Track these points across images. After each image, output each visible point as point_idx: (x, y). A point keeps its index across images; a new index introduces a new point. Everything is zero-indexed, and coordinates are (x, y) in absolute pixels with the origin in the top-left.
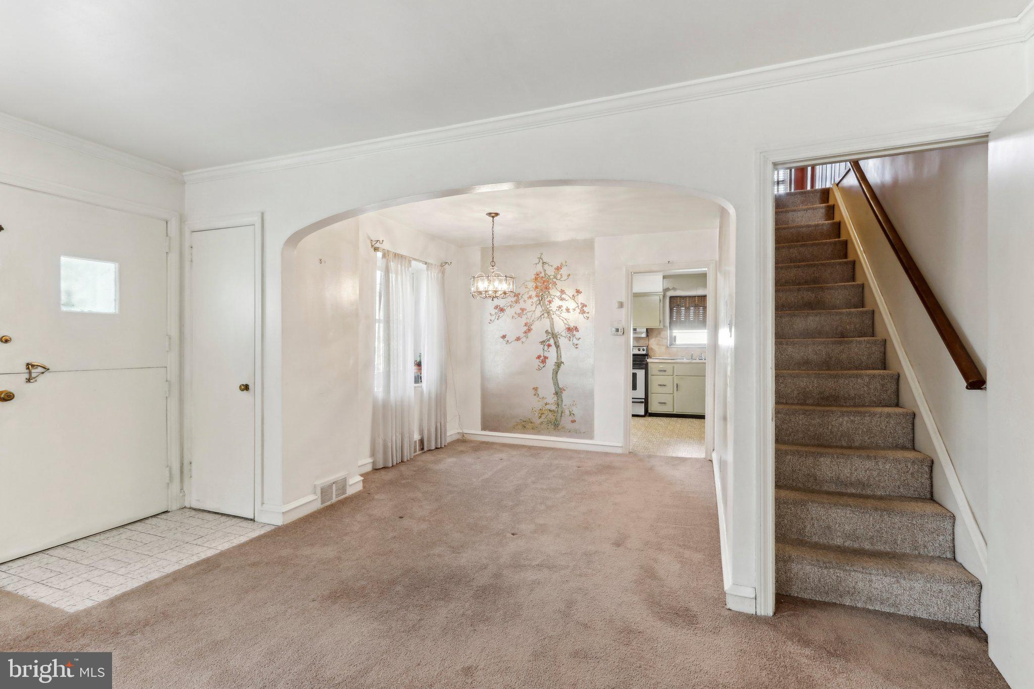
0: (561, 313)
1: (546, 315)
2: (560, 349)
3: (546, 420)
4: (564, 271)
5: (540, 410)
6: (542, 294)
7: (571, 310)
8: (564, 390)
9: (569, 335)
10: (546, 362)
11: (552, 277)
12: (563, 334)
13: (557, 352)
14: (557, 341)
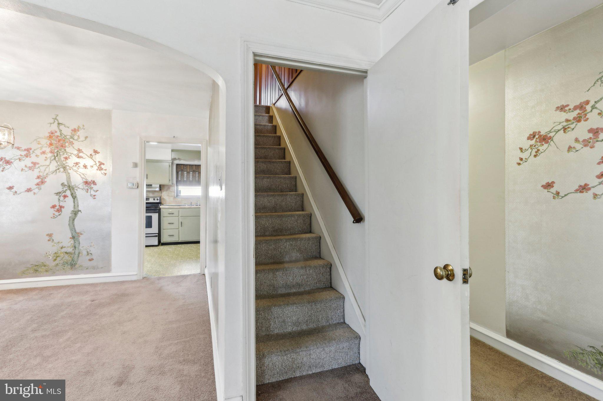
0: (78, 169)
1: (62, 170)
2: (77, 200)
3: (62, 262)
4: (81, 133)
5: (56, 253)
6: (58, 151)
7: (89, 167)
8: (82, 234)
9: (87, 188)
10: (61, 211)
11: (68, 137)
12: (81, 186)
13: (74, 202)
14: (74, 192)
